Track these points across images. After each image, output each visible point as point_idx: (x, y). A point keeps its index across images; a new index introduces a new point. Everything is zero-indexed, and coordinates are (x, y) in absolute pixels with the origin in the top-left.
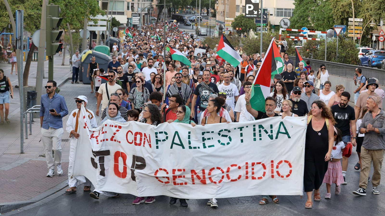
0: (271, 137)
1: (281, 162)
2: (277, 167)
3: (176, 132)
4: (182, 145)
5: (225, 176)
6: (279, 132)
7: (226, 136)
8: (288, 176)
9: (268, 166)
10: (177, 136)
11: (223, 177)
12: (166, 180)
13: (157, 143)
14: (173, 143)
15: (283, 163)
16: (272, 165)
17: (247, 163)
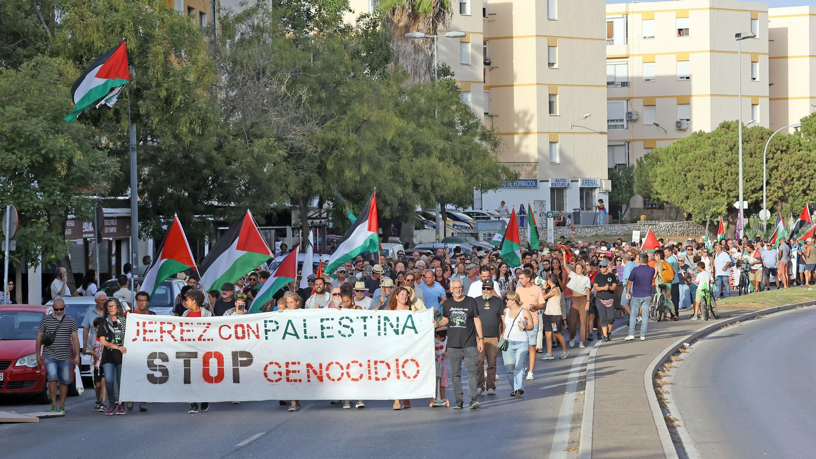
0: (397, 332)
1: (407, 361)
2: (403, 367)
3: (290, 321)
4: (296, 335)
5: (345, 374)
6: (405, 326)
7: (348, 327)
8: (415, 376)
9: (393, 366)
10: (290, 324)
11: (342, 374)
12: (278, 376)
13: (266, 334)
14: (286, 333)
15: (410, 361)
16: (397, 365)
17: (369, 361)
